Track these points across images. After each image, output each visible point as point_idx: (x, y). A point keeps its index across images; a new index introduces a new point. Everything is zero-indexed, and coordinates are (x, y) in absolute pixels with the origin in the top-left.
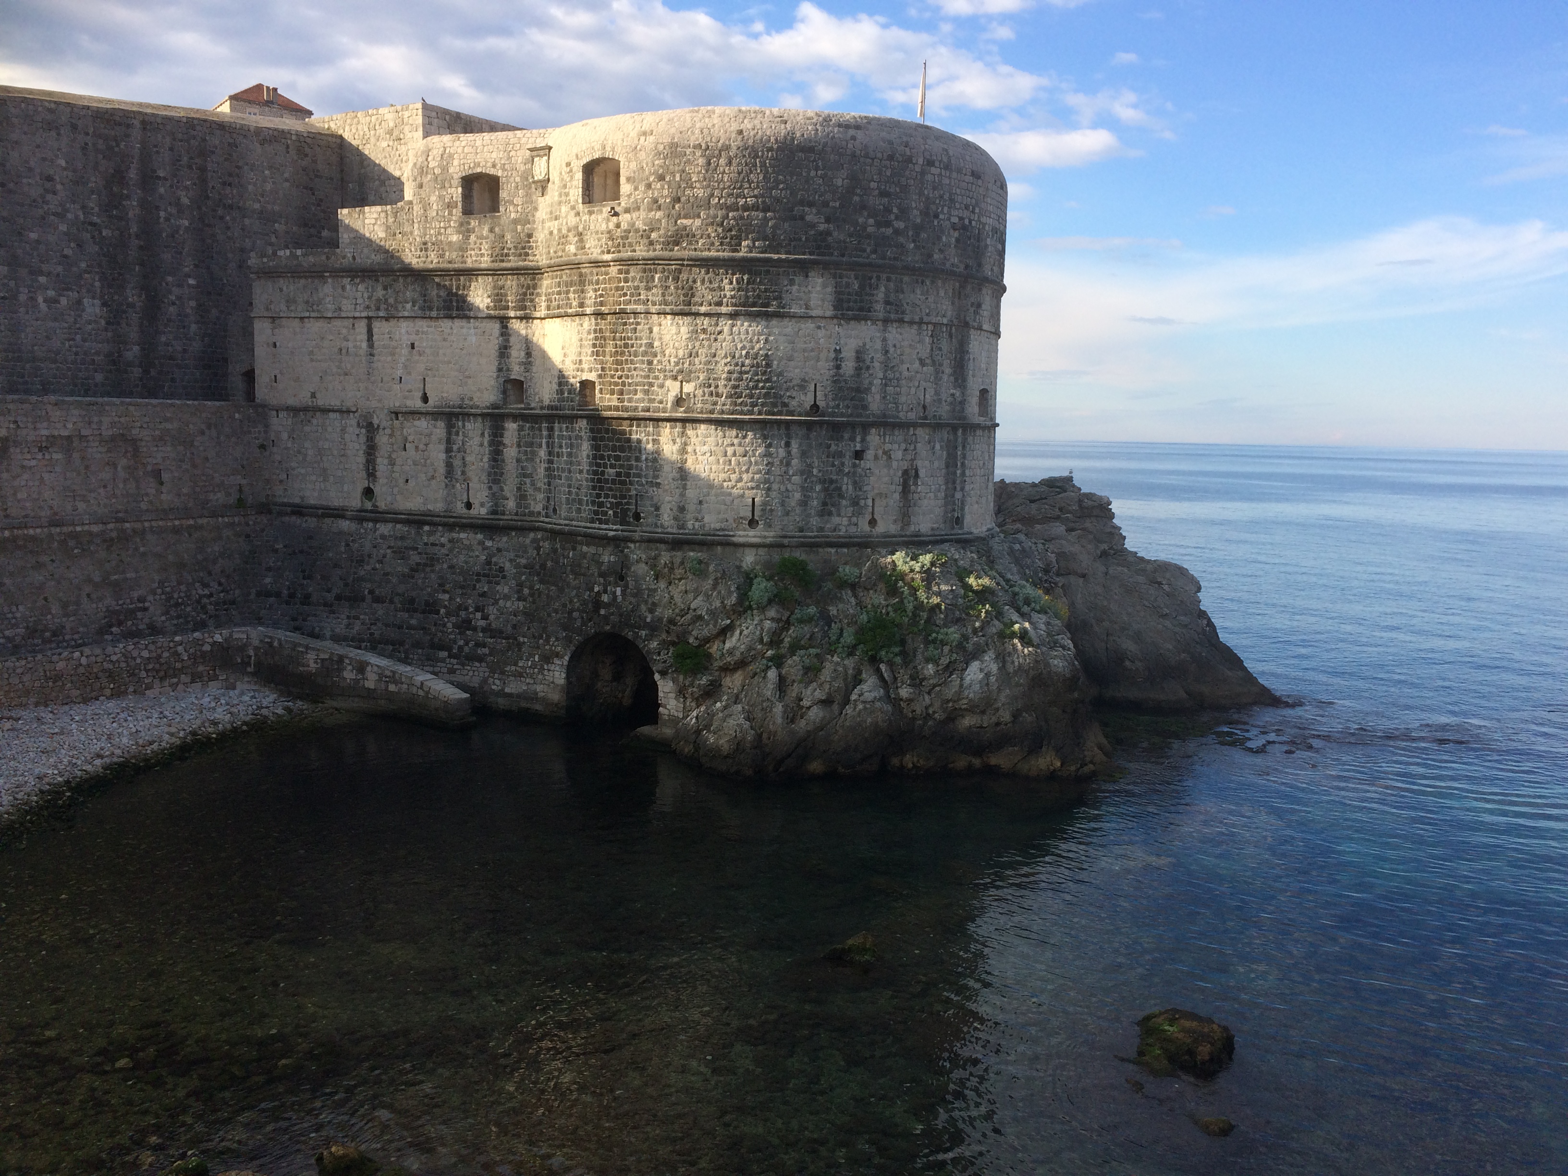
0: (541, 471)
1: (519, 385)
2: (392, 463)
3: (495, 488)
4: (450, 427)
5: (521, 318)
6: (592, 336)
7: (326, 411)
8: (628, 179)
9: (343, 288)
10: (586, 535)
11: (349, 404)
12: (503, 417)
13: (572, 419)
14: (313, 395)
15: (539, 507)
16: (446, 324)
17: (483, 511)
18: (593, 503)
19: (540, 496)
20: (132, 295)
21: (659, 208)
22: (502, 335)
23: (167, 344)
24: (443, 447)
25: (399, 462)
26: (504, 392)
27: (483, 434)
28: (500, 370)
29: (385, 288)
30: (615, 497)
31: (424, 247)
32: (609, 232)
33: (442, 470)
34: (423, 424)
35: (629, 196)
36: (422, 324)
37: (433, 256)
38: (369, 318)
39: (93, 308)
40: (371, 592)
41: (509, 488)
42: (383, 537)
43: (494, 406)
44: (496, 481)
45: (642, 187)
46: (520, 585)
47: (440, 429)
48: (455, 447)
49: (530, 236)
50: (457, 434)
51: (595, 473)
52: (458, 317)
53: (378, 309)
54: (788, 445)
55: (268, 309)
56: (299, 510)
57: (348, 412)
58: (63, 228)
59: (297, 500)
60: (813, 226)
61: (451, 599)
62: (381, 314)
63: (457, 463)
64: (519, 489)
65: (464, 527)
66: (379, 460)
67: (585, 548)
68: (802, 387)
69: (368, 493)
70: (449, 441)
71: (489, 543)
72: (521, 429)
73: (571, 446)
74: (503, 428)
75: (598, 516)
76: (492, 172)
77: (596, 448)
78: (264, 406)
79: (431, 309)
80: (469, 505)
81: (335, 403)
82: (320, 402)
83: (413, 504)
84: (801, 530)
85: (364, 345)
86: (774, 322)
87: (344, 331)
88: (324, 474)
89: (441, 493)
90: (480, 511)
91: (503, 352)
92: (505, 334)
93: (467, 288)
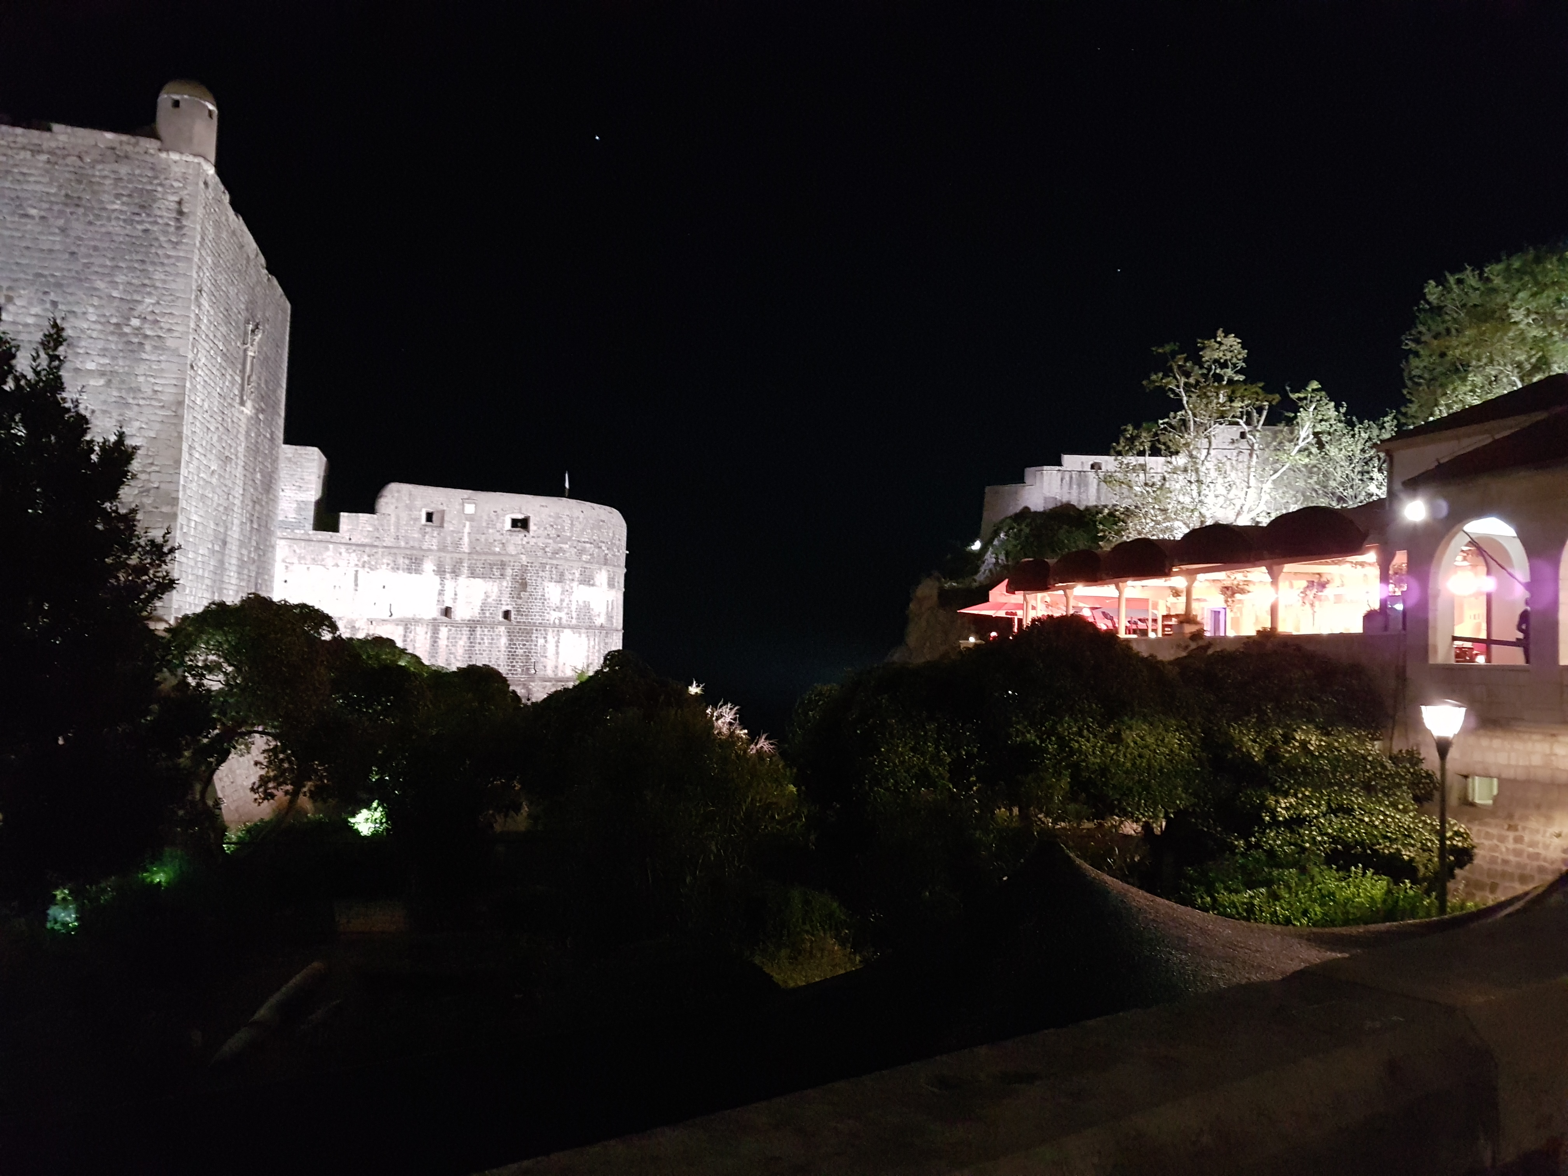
1: (448, 609)
4: (406, 628)
5: (452, 577)
6: (509, 589)
9: (340, 554)
11: (339, 615)
12: (438, 625)
16: (408, 575)
18: (508, 666)
19: (459, 663)
21: (550, 538)
26: (440, 612)
27: (427, 633)
28: (439, 601)
29: (369, 556)
30: (524, 662)
31: (396, 537)
32: (523, 545)
34: (389, 627)
35: (535, 531)
36: (393, 575)
37: (403, 543)
38: (357, 571)
43: (433, 619)
44: (433, 657)
45: (542, 528)
47: (400, 630)
49: (461, 539)
50: (410, 632)
51: (508, 652)
52: (415, 573)
53: (363, 566)
55: (281, 561)
62: (366, 569)
72: (450, 630)
74: (439, 630)
75: (512, 672)
76: (441, 506)
77: (511, 640)
79: (398, 569)
85: (352, 584)
87: (339, 576)
91: (441, 593)
92: (442, 584)
93: (422, 560)
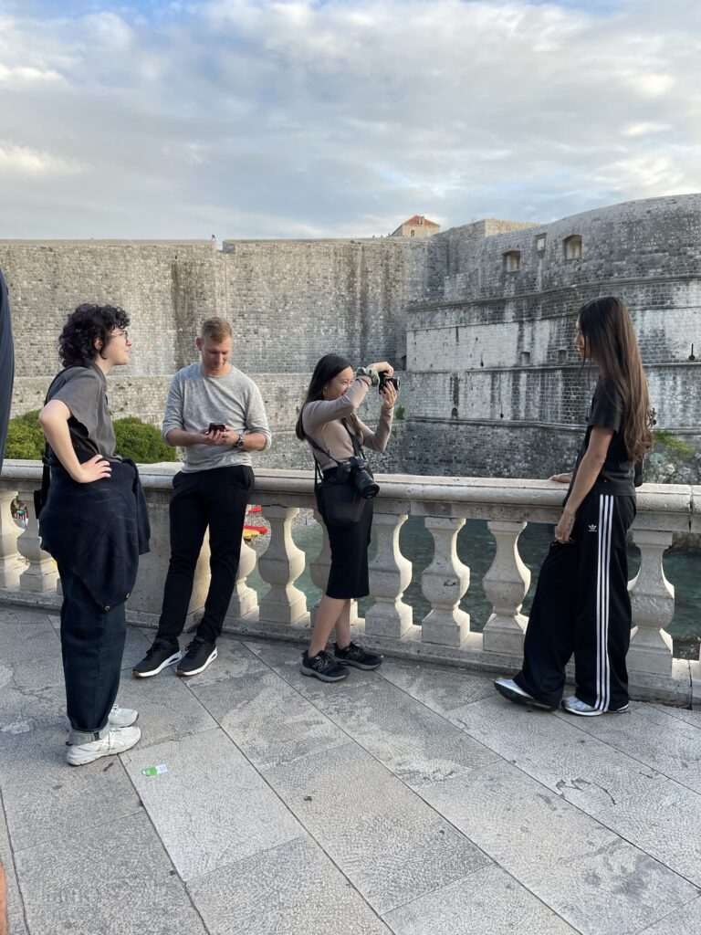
0: (538, 398)
1: (528, 354)
2: (466, 396)
3: (515, 407)
4: (493, 378)
5: (529, 321)
6: (565, 327)
7: (436, 373)
8: (586, 245)
9: (446, 314)
10: (559, 430)
11: (447, 368)
12: (519, 371)
13: (554, 370)
14: (431, 366)
15: (536, 416)
16: (493, 326)
17: (509, 418)
18: (564, 413)
19: (537, 410)
20: (358, 326)
21: (602, 258)
22: (520, 330)
23: (371, 346)
24: (490, 387)
25: (469, 395)
26: (520, 359)
27: (509, 380)
28: (518, 348)
29: (465, 312)
30: (575, 410)
31: (483, 290)
32: (575, 273)
33: (489, 399)
34: (480, 376)
35: (586, 253)
36: (482, 328)
37: (488, 294)
38: (457, 327)
39: (342, 332)
40: (455, 458)
41: (522, 407)
42: (461, 432)
43: (515, 366)
44: (515, 404)
45: (593, 248)
46: (526, 455)
47: (488, 379)
48: (495, 387)
49: (535, 279)
50: (497, 381)
51: (565, 397)
52: (499, 323)
53: (461, 322)
54: (674, 378)
55: (413, 327)
56: (424, 420)
57: (447, 373)
58: (331, 298)
59: (423, 415)
60: (691, 257)
61: (493, 462)
62: (463, 324)
63: (496, 395)
64: (527, 407)
65: (499, 426)
66: (460, 395)
67: (559, 436)
68: (684, 347)
69: (455, 412)
70: (493, 384)
71: (511, 434)
72: (528, 376)
73: (553, 384)
74: (519, 377)
75: (567, 419)
76: (517, 249)
77: (566, 385)
78: (410, 372)
79: (485, 320)
80: (502, 416)
81: (441, 369)
82: (434, 369)
83: (474, 416)
84: (682, 425)
85: (455, 340)
86: (668, 312)
87: (446, 335)
88: (435, 403)
89: (489, 411)
90: (507, 418)
91: (520, 338)
92: (521, 330)
93: (503, 308)
